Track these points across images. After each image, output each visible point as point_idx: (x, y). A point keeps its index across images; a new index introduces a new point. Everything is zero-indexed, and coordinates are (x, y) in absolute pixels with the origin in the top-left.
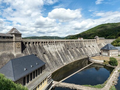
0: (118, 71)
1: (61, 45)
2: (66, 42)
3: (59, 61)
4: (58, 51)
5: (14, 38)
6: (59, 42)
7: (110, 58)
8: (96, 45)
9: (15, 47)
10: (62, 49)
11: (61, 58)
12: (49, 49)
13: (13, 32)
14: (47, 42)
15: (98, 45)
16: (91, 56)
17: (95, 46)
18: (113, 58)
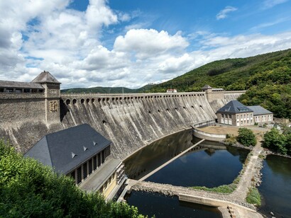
0: (260, 156)
1: (135, 103)
2: (146, 97)
3: (133, 137)
4: (131, 117)
5: (46, 92)
6: (132, 98)
7: (240, 129)
8: (206, 104)
9: (48, 109)
10: (139, 112)
11: (137, 130)
12: (113, 113)
13: (44, 79)
14: (108, 99)
15: (211, 104)
16: (198, 126)
17: (204, 106)
18: (246, 130)
